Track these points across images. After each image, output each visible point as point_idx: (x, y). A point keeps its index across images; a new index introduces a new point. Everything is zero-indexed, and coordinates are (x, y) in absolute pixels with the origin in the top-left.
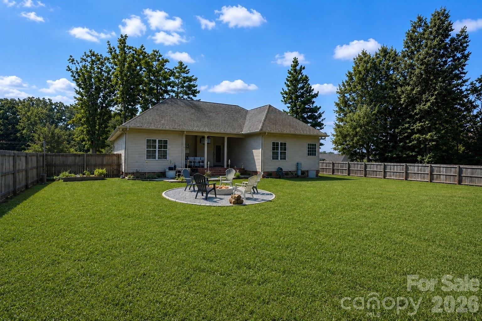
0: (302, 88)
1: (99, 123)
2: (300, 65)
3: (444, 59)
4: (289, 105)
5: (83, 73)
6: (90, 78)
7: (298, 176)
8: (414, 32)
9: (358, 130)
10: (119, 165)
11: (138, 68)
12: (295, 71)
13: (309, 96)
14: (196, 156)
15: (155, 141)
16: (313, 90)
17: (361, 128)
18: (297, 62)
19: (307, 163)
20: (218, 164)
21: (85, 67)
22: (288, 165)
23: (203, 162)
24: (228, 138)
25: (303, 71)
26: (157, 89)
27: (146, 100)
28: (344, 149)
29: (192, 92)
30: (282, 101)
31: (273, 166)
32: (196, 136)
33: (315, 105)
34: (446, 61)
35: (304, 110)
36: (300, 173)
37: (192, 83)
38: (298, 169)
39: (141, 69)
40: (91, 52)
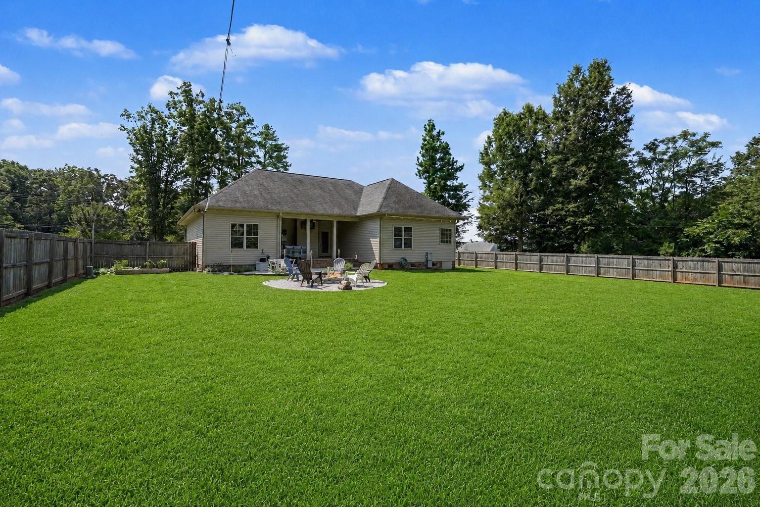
0: (441, 159)
1: (164, 203)
2: (437, 130)
3: (604, 124)
4: (426, 181)
5: (142, 135)
6: (151, 142)
7: (428, 268)
8: (569, 87)
9: (508, 211)
10: (194, 256)
11: (213, 130)
12: (432, 137)
13: (452, 169)
14: (296, 245)
15: (242, 226)
16: (456, 162)
17: (512, 209)
18: (433, 125)
19: (439, 252)
20: (324, 254)
21: (144, 127)
22: (414, 255)
23: (305, 252)
24: (338, 222)
25: (442, 137)
26: (239, 160)
27: (225, 173)
28: (490, 235)
29: (283, 165)
30: (416, 174)
31: (395, 256)
32: (296, 220)
33: (460, 181)
34: (607, 126)
35: (445, 188)
36: (430, 265)
37: (282, 154)
38: (427, 261)
39: (216, 132)
40: (150, 107)
